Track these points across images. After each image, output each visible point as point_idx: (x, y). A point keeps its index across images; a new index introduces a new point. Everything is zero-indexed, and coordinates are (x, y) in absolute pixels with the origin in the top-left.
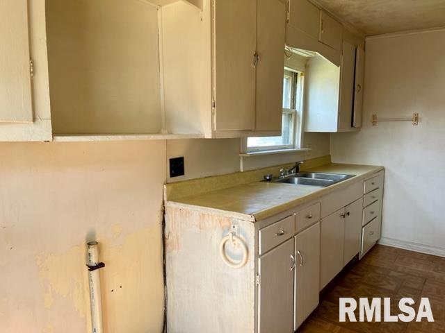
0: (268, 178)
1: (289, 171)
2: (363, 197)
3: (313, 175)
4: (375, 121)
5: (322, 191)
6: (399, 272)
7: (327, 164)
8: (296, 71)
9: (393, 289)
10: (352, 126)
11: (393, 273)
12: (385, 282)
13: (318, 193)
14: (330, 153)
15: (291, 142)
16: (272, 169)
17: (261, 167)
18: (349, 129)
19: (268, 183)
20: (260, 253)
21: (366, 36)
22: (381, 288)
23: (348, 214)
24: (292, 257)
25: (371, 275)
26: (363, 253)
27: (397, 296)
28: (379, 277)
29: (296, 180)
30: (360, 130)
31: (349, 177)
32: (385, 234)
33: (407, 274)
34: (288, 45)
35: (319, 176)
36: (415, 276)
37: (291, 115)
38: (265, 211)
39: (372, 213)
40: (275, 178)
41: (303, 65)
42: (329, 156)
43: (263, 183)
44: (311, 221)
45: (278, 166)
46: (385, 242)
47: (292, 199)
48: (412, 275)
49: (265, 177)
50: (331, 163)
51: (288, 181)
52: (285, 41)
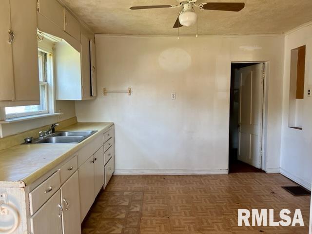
0: (29, 140)
1: (46, 133)
2: (103, 145)
3: (67, 133)
4: (105, 92)
5: (78, 146)
6: (129, 191)
7: (74, 124)
8: (46, 52)
9: (127, 204)
10: (91, 95)
11: (126, 193)
12: (122, 201)
13: (76, 148)
14: (76, 116)
15: (46, 108)
16: (32, 132)
17: (21, 131)
18: (89, 98)
19: (29, 145)
20: (32, 214)
21: (95, 33)
22: (120, 206)
23: (96, 159)
24: (59, 206)
25: (112, 198)
26: (106, 184)
27: (130, 208)
28: (117, 198)
29: (54, 139)
30: (96, 99)
31: (93, 132)
32: (117, 167)
33: (134, 191)
34: (39, 29)
35: (71, 134)
36: (138, 191)
37: (44, 86)
38: (34, 174)
39: (109, 155)
40: (35, 139)
41: (51, 48)
42: (76, 117)
43: (24, 145)
44: (72, 171)
45: (36, 129)
46: (118, 173)
47: (56, 158)
48: (136, 191)
49: (25, 140)
50: (77, 122)
51: (47, 141)
52: (37, 26)
